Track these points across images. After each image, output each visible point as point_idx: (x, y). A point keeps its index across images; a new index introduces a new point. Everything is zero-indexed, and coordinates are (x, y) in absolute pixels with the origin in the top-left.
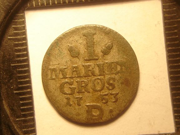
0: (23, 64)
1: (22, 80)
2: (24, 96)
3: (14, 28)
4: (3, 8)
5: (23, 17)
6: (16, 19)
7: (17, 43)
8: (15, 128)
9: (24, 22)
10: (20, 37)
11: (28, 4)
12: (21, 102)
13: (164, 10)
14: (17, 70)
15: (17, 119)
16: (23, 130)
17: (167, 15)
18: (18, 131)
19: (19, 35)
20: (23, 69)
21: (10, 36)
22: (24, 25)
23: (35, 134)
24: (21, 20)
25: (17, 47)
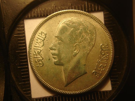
0: (23, 51)
1: (22, 61)
2: (23, 70)
3: (17, 30)
4: (11, 18)
5: (23, 24)
6: (19, 25)
7: (19, 39)
8: (19, 88)
9: (24, 27)
10: (21, 35)
11: (26, 16)
12: (22, 73)
13: (105, 20)
14: (20, 54)
15: (20, 83)
16: (23, 89)
17: (107, 23)
18: (20, 90)
19: (21, 34)
20: (23, 54)
21: (15, 35)
22: (23, 28)
23: (30, 92)
24: (22, 25)
25: (19, 41)
